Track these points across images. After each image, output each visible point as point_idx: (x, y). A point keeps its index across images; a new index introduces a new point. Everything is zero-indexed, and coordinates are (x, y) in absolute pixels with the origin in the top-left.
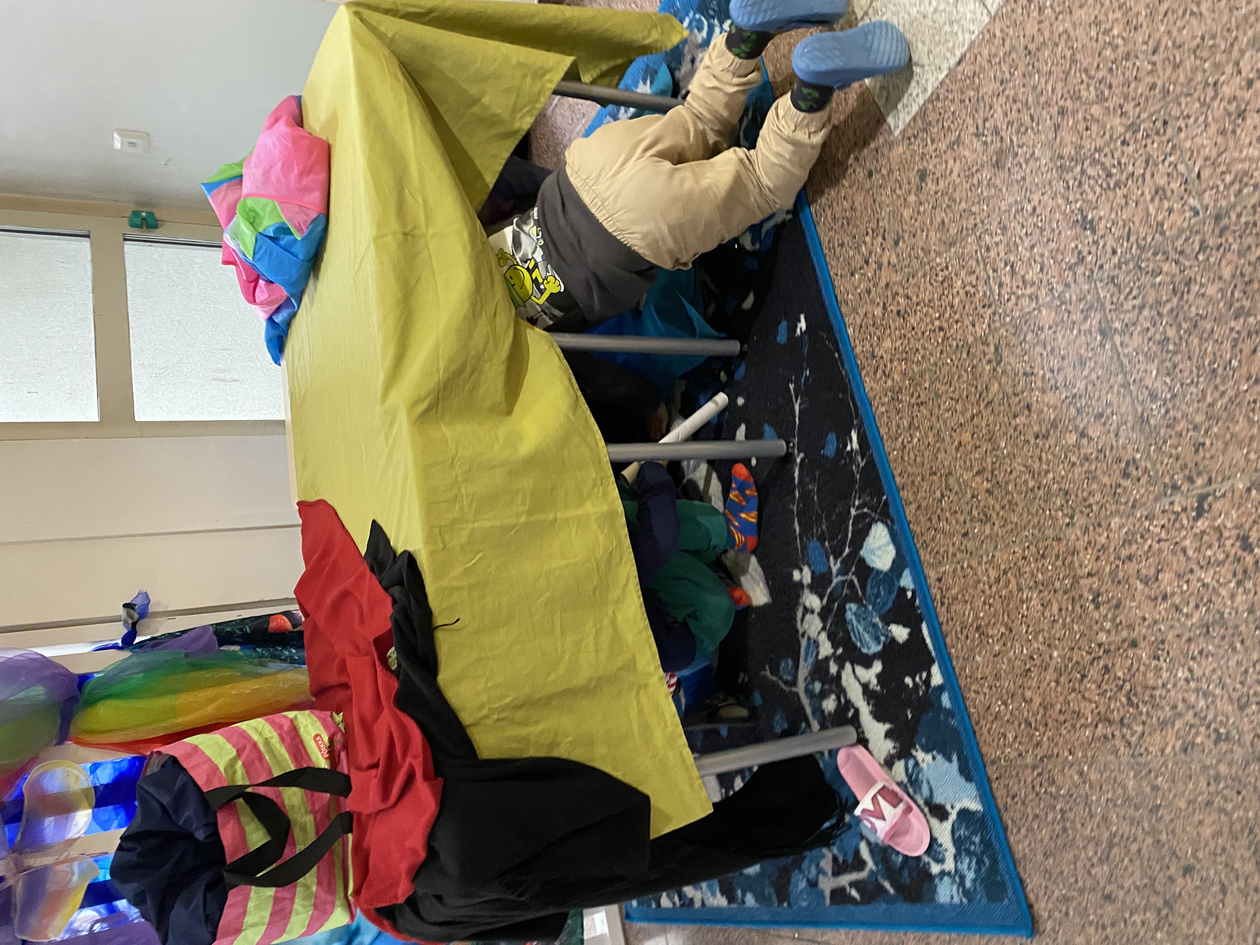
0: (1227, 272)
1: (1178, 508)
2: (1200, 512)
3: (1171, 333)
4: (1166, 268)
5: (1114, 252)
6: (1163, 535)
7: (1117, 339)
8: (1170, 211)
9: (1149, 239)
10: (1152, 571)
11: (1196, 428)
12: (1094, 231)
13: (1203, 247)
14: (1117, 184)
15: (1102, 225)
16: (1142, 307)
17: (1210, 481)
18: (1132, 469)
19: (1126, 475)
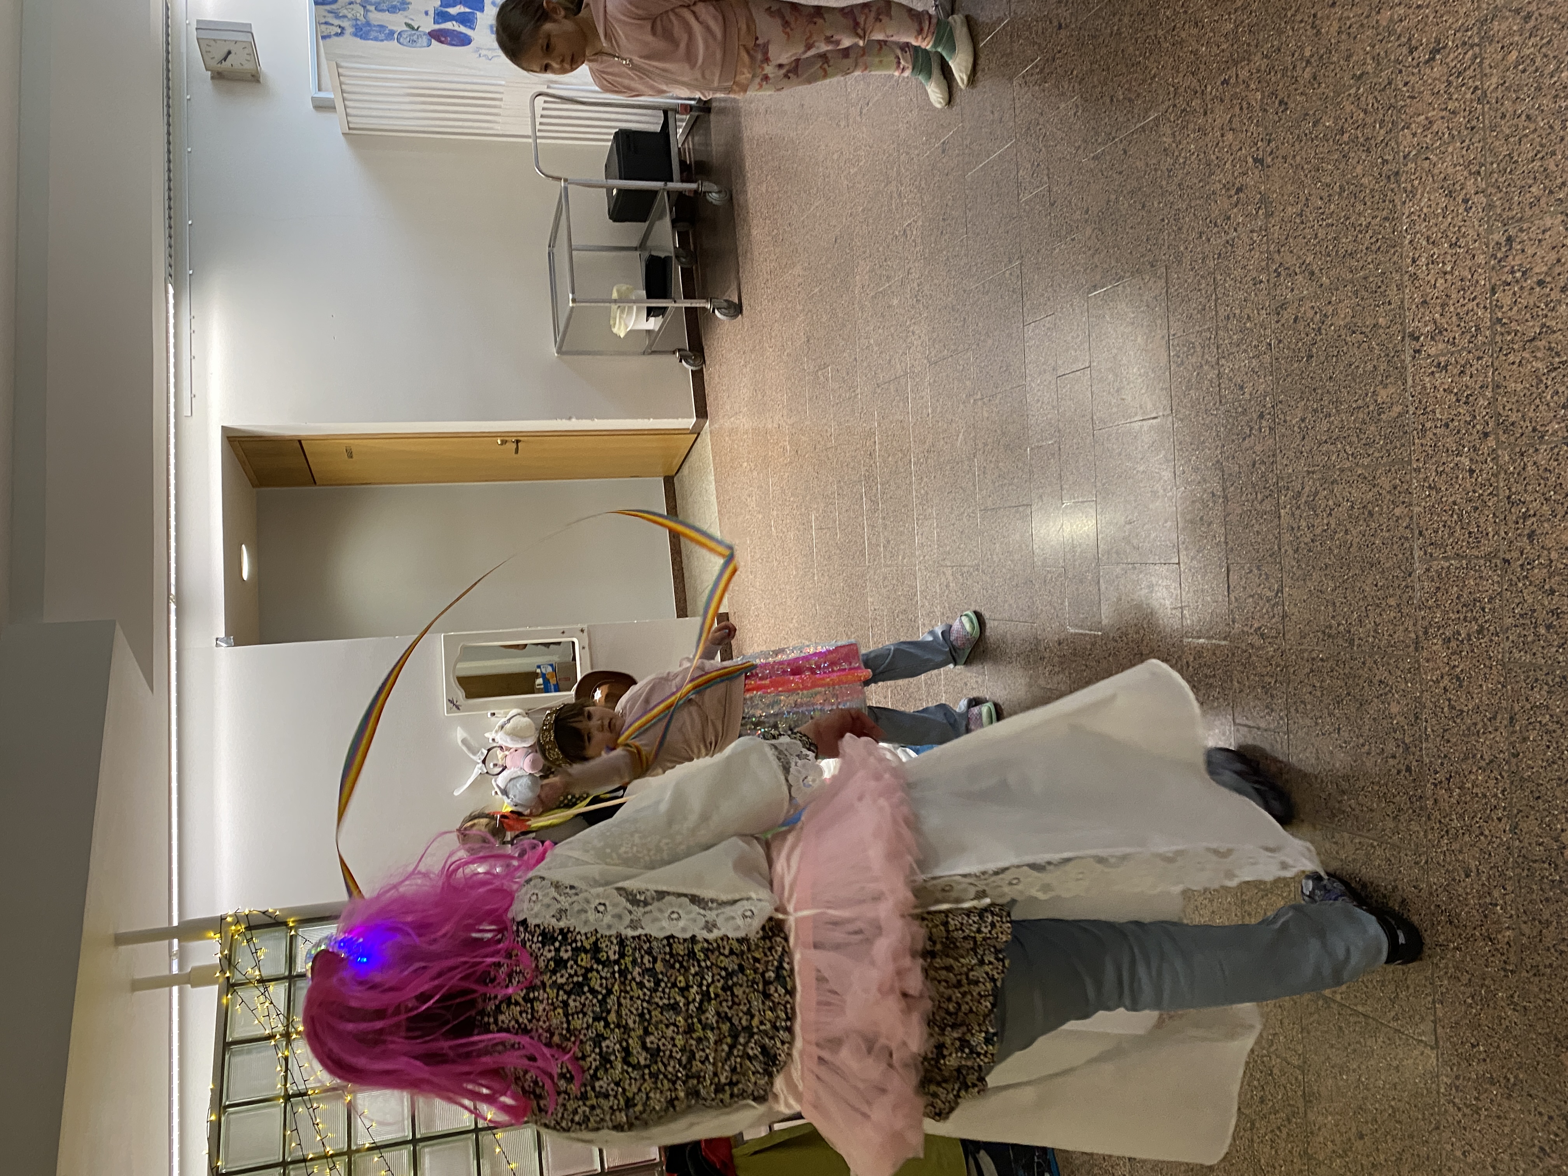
0: (1365, 181)
1: (1260, 144)
2: (1256, 160)
3: (1346, 137)
4: (1382, 132)
5: (1406, 84)
6: (1249, 134)
7: (1353, 91)
8: (1414, 135)
9: (1403, 117)
10: (1234, 126)
11: (1294, 156)
12: (1427, 62)
13: (1385, 162)
14: (1450, 83)
15: (1428, 71)
16: (1365, 112)
17: (1269, 167)
18: (1283, 107)
19: (1281, 102)
